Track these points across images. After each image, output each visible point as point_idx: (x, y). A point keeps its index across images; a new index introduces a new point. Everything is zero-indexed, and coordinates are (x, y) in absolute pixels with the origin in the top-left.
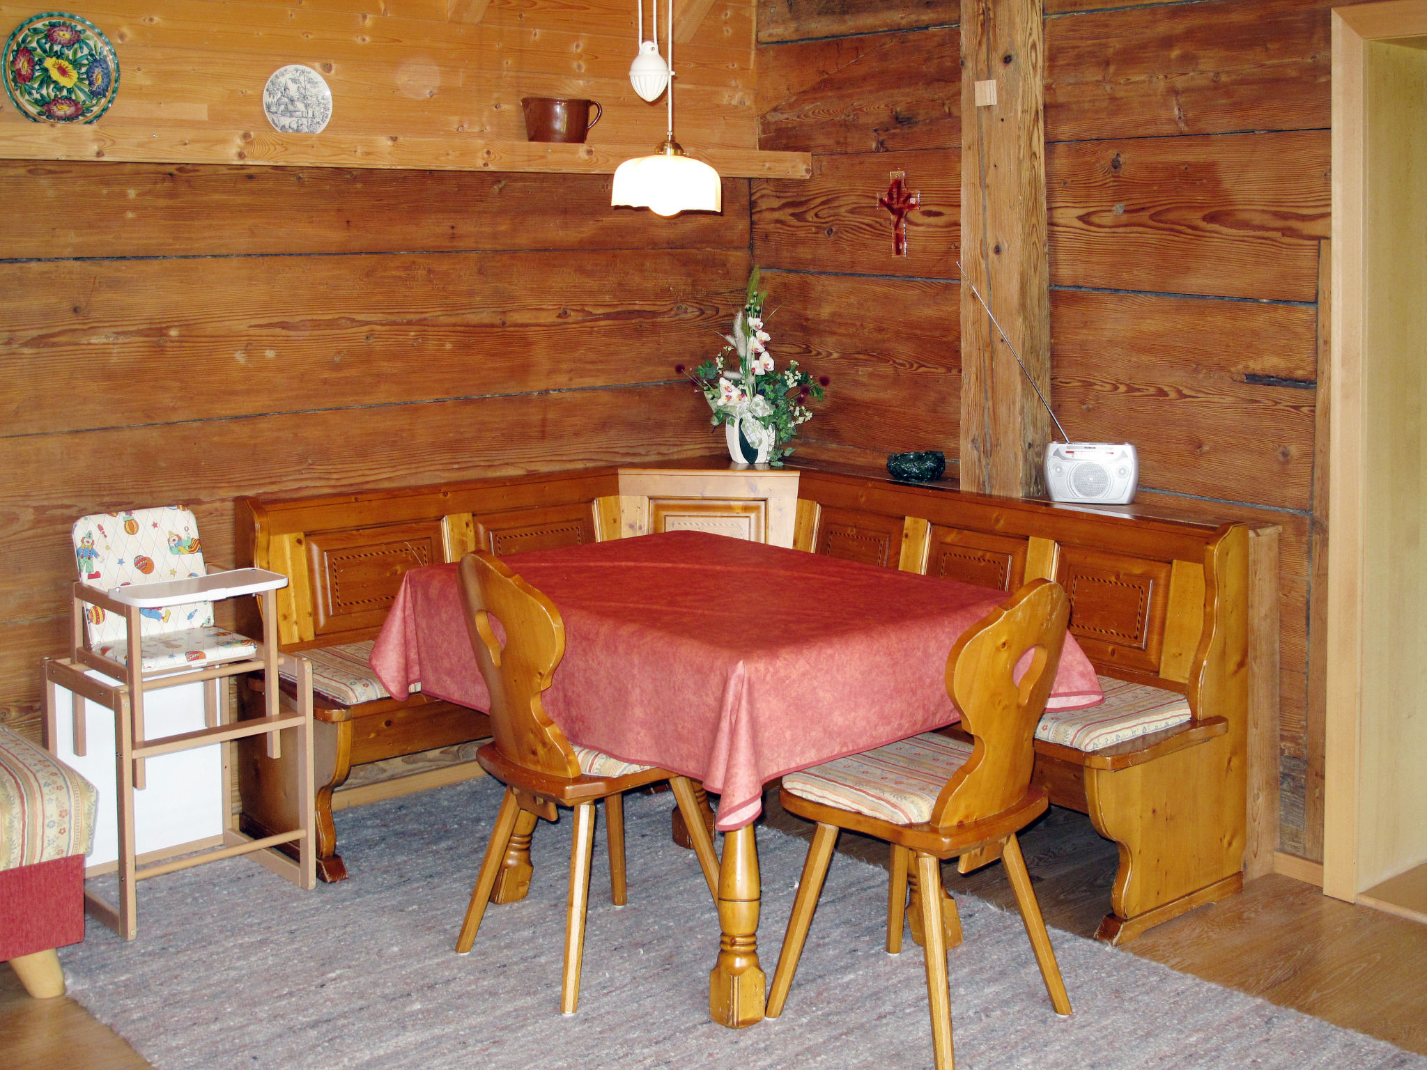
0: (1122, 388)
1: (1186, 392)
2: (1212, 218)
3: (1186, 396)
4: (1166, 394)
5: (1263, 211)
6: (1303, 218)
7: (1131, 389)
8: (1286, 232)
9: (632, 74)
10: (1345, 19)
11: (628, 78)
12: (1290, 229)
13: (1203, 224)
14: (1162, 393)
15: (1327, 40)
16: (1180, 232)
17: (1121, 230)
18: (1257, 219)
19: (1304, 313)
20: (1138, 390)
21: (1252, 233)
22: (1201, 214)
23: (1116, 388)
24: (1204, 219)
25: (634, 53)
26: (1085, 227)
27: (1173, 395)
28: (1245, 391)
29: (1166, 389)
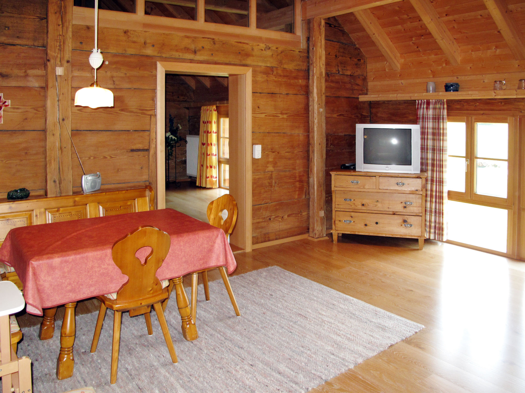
0: (92, 158)
1: (113, 156)
2: (122, 110)
3: (113, 158)
4: (106, 158)
5: (136, 109)
6: (147, 110)
7: (95, 158)
8: (142, 113)
9: (90, 58)
10: (161, 65)
11: (88, 59)
12: (144, 113)
13: (119, 112)
14: (105, 157)
15: (156, 69)
16: (112, 114)
17: (93, 113)
18: (135, 110)
19: (147, 133)
20: (98, 158)
21: (133, 114)
22: (119, 109)
23: (90, 158)
24: (120, 110)
25: (91, 52)
26: (81, 112)
27: (109, 158)
28: (131, 154)
29: (107, 156)
